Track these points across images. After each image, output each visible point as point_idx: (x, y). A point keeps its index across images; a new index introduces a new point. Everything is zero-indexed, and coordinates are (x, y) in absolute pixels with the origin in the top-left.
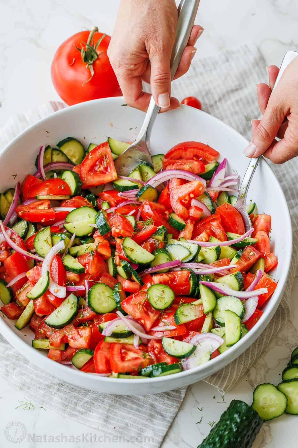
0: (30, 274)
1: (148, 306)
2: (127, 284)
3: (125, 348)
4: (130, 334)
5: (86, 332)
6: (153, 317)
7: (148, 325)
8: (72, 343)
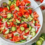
0: (2, 25)
1: (20, 30)
2: (17, 27)
3: (17, 37)
4: (18, 35)
5: (11, 35)
6: (21, 32)
7: (21, 33)
8: (9, 36)
